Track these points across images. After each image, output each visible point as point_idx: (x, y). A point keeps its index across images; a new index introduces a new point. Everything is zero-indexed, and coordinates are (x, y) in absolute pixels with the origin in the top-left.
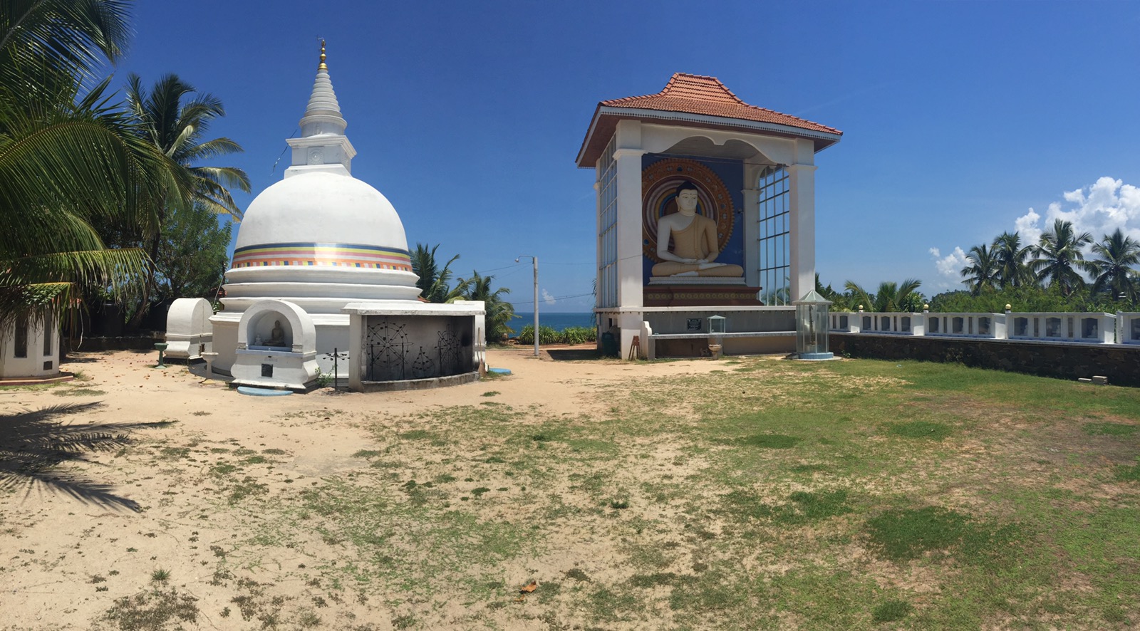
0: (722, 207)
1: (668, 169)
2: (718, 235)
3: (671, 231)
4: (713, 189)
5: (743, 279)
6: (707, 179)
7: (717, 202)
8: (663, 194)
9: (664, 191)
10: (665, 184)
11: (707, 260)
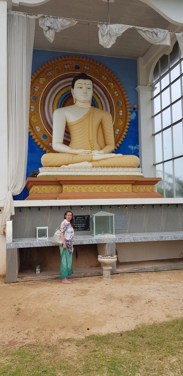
0: (118, 103)
1: (66, 66)
2: (115, 130)
3: (67, 123)
4: (109, 87)
5: (140, 169)
6: (103, 77)
7: (114, 99)
8: (61, 90)
9: (61, 87)
10: (63, 81)
11: (102, 151)
